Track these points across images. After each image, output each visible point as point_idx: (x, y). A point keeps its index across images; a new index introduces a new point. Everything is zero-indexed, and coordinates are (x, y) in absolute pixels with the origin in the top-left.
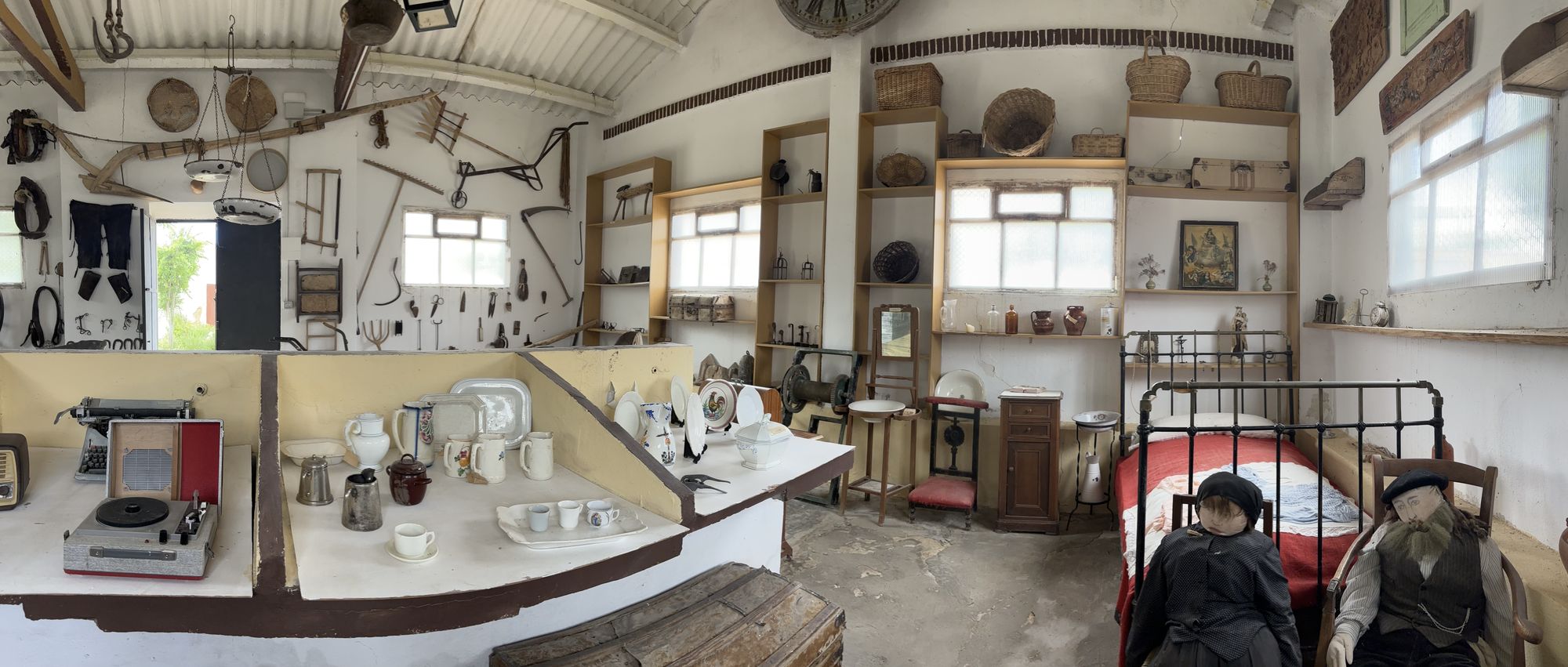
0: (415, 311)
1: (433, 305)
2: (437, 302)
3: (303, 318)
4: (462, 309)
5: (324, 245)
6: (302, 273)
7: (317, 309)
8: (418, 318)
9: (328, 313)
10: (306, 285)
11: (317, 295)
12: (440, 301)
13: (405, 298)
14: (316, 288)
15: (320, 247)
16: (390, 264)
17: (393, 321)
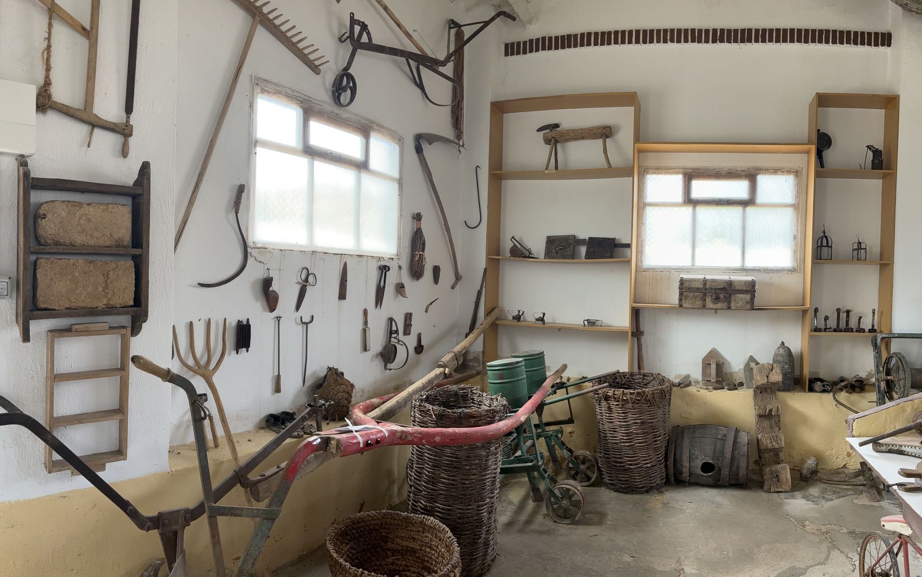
0: (270, 299)
1: (298, 287)
2: (306, 280)
3: (39, 327)
4: (342, 296)
5: (95, 124)
6: (37, 197)
7: (82, 300)
8: (275, 313)
9: (110, 310)
10: (49, 228)
11: (81, 260)
12: (311, 279)
13: (255, 272)
14: (79, 239)
15: (84, 129)
16: (227, 197)
17: (232, 322)
